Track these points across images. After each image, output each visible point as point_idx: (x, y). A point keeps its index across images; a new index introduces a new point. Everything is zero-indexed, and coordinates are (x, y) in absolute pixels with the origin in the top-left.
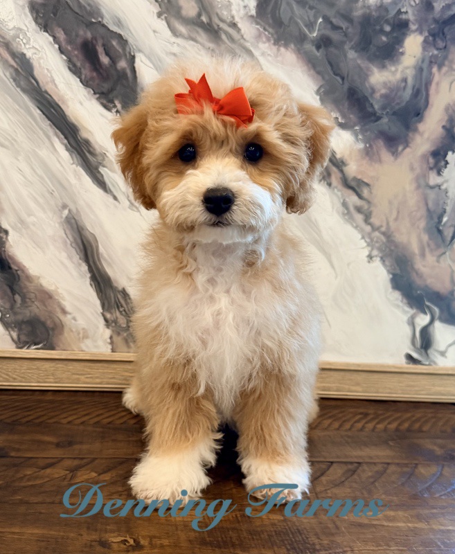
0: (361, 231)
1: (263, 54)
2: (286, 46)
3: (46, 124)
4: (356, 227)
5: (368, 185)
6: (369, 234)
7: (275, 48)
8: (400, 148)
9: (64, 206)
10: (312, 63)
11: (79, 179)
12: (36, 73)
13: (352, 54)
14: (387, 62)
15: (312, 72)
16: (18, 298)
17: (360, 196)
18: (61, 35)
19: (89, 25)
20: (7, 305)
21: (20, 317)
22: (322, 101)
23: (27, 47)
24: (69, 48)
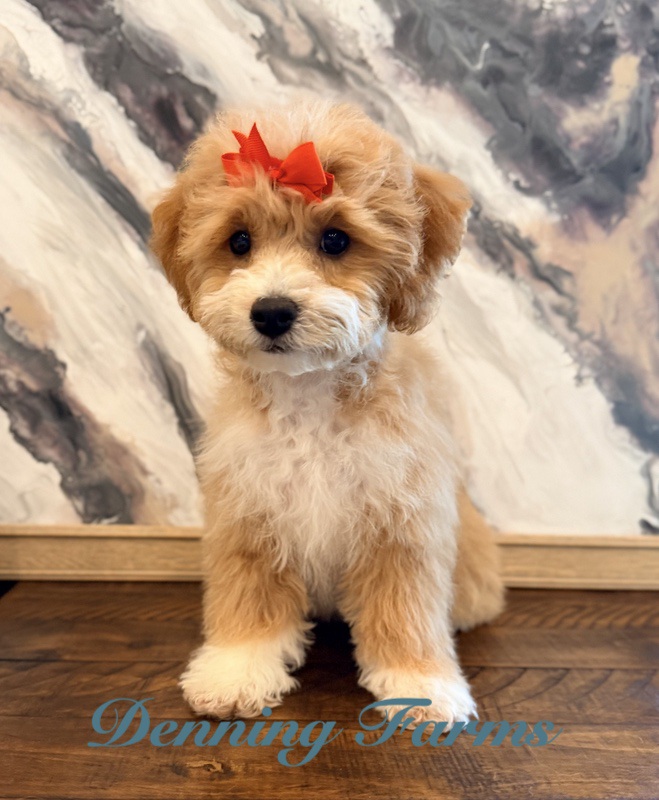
0: (564, 341)
1: (407, 99)
2: (439, 85)
3: (111, 217)
4: (556, 336)
5: (569, 274)
6: (576, 346)
7: (422, 90)
8: (614, 219)
9: (140, 327)
10: (477, 107)
11: (158, 289)
12: (97, 147)
13: (534, 91)
14: (587, 98)
15: (478, 119)
16: (82, 455)
17: (559, 291)
18: (127, 94)
19: (164, 78)
20: (69, 465)
21: (86, 481)
22: (496, 158)
23: (83, 112)
24: (138, 110)
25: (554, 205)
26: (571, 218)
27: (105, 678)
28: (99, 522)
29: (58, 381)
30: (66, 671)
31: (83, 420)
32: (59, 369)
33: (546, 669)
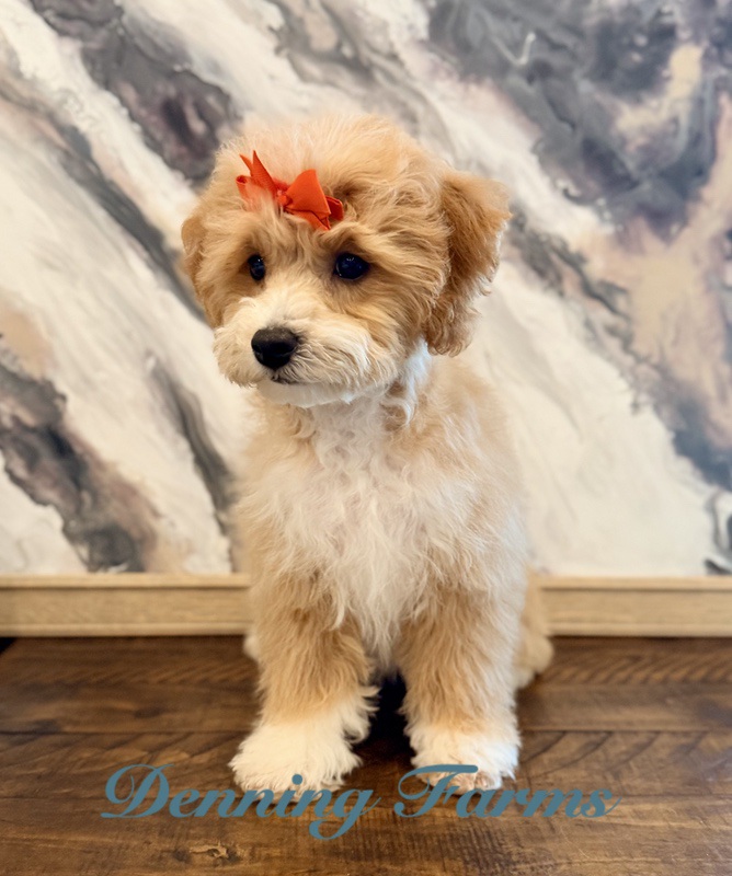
0: (619, 365)
1: (443, 98)
2: (479, 81)
3: (114, 231)
4: (610, 359)
5: (623, 291)
6: (632, 371)
7: (460, 87)
8: (674, 229)
9: (149, 353)
10: (521, 106)
12: (97, 154)
13: (585, 87)
14: (644, 95)
15: (523, 119)
16: (86, 497)
17: (612, 309)
18: (130, 94)
19: (172, 76)
20: (71, 508)
21: (91, 525)
22: (544, 163)
23: (81, 115)
24: (143, 112)
25: (607, 215)
26: (626, 229)
27: (109, 752)
28: (106, 570)
29: (57, 415)
30: (66, 745)
31: (87, 458)
32: (58, 402)
33: (587, 733)
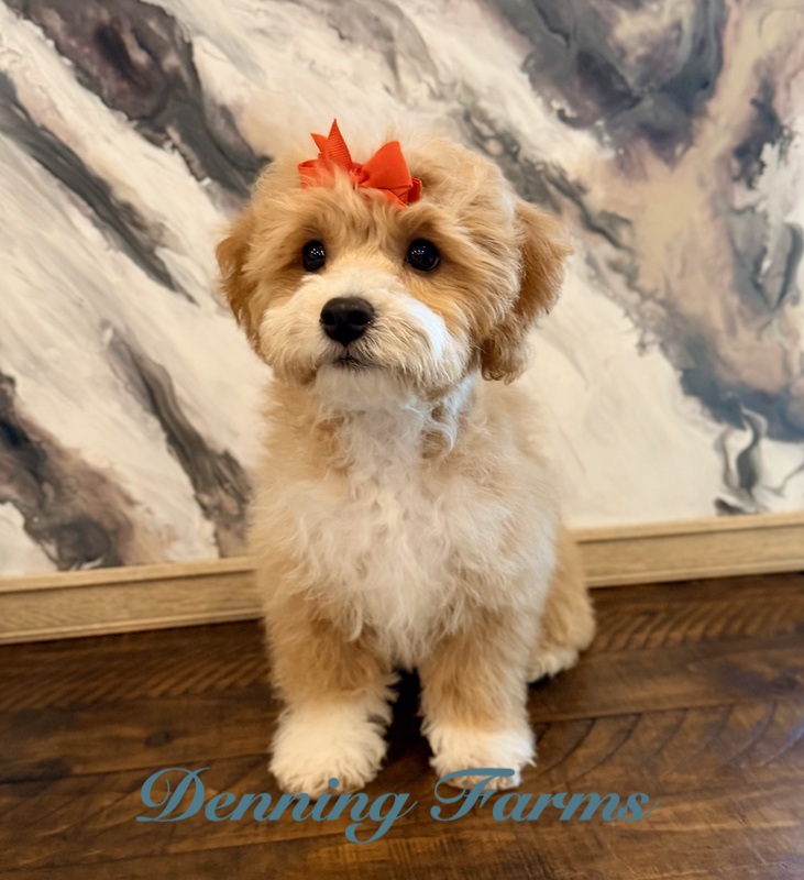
0: (623, 303)
4: (614, 298)
5: (627, 222)
6: (638, 309)
8: (679, 149)
9: (105, 324)
11: (123, 273)
12: (22, 94)
15: (511, 32)
16: (48, 489)
17: (615, 243)
18: (55, 21)
20: (32, 503)
21: (57, 520)
22: (534, 83)
24: (73, 43)
25: (607, 138)
26: (627, 152)
28: (79, 568)
29: (7, 400)
31: (45, 446)
32: (6, 386)
